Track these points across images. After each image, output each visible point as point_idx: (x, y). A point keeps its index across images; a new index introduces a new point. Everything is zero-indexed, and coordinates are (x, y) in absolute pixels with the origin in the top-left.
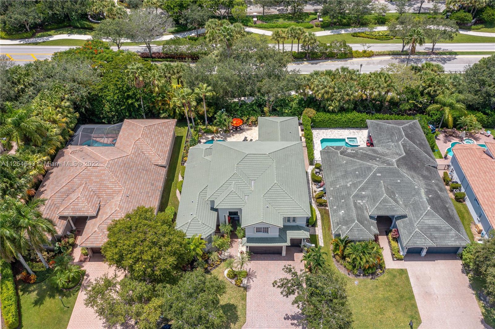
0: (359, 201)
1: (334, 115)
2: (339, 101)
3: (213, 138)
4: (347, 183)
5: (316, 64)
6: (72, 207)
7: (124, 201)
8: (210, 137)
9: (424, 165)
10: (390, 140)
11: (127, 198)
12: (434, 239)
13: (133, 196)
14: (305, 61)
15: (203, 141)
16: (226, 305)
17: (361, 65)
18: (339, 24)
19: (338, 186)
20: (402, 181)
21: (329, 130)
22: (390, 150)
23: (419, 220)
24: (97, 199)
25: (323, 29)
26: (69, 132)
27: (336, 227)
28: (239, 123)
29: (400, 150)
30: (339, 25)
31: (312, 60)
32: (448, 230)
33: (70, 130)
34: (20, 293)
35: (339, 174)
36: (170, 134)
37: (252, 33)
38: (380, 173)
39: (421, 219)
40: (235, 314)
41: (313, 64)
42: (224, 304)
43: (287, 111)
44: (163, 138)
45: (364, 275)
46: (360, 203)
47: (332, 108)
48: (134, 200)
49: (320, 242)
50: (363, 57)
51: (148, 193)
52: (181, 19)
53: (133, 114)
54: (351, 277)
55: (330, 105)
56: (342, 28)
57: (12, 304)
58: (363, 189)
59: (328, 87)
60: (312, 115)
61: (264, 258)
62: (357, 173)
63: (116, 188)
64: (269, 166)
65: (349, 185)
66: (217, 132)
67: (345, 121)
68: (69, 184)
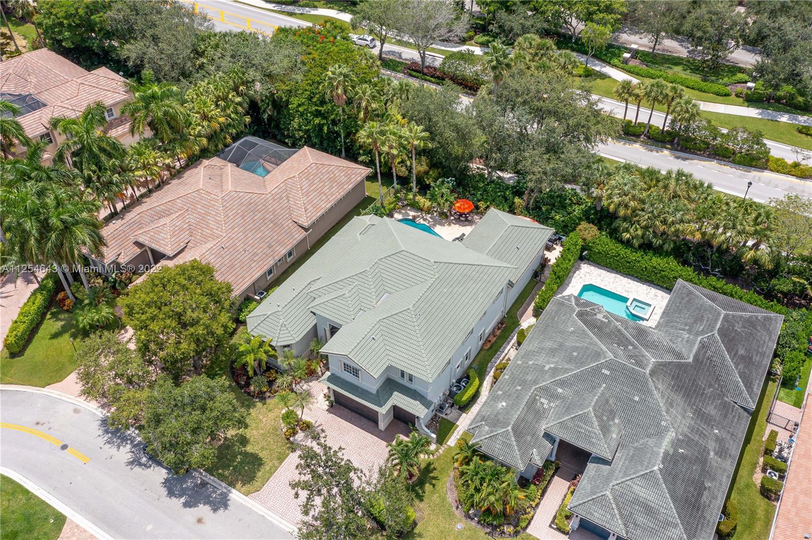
0: (543, 400)
1: (628, 251)
2: (646, 228)
3: (414, 218)
4: (548, 363)
5: (685, 159)
6: (152, 234)
7: (213, 252)
8: (412, 213)
9: (722, 395)
10: (687, 328)
11: (222, 249)
12: (632, 526)
13: (231, 250)
14: (667, 148)
15: (398, 216)
16: (252, 454)
17: (750, 183)
18: (786, 102)
19: (531, 363)
20: (642, 401)
21: (613, 275)
22: (674, 343)
23: (624, 480)
24: (187, 236)
25: (746, 104)
26: (225, 138)
27: (477, 422)
28: (464, 209)
29: (691, 351)
30: (786, 104)
31: (682, 151)
32: (669, 524)
33: (228, 136)
34: (48, 316)
35: (549, 344)
36: (345, 187)
37: (610, 77)
38: (608, 368)
39: (629, 478)
40: (255, 473)
41: (678, 158)
42: (251, 451)
43: (557, 217)
44: (331, 188)
45: (479, 522)
46: (542, 404)
47: (628, 236)
48: (228, 257)
49: (453, 438)
50: (789, 173)
51: (256, 254)
52: (493, 24)
53: (325, 143)
54: (459, 513)
55: (627, 230)
56: (787, 112)
57: (25, 322)
58: (562, 383)
59: (630, 196)
60: (589, 237)
61: (351, 419)
62: (575, 354)
63: (216, 232)
64: (423, 280)
65: (547, 368)
66: (429, 211)
67: (646, 268)
68: (170, 203)
